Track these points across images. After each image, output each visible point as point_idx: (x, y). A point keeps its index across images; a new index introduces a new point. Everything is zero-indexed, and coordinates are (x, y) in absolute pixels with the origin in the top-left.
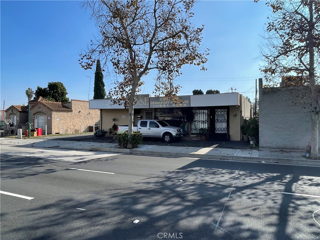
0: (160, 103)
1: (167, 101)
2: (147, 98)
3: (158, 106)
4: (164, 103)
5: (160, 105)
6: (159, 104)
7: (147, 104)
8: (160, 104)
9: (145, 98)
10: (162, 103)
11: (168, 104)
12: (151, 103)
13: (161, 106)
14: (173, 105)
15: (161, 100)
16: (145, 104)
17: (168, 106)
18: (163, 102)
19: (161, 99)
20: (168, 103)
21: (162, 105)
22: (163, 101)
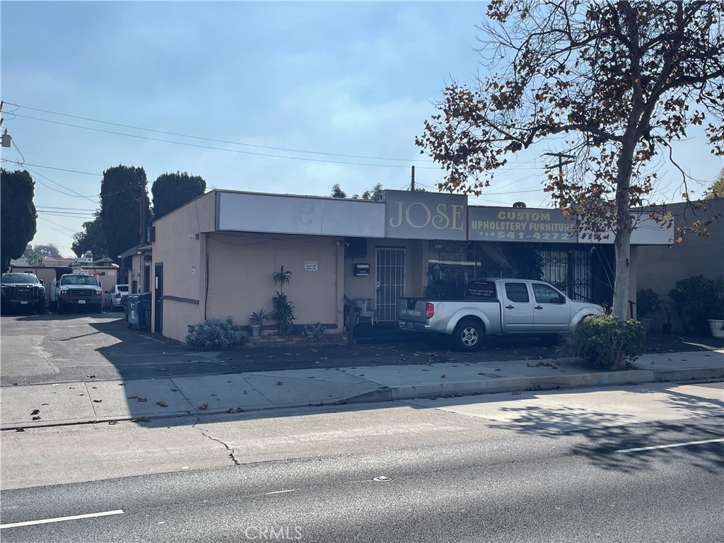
0: (499, 226)
1: (521, 221)
2: (462, 207)
3: (493, 234)
4: (512, 226)
5: (499, 233)
6: (496, 231)
7: (461, 228)
8: (497, 228)
9: (455, 207)
10: (505, 226)
11: (522, 231)
12: (474, 225)
13: (501, 237)
14: (534, 236)
15: (502, 216)
16: (454, 227)
17: (521, 237)
18: (507, 223)
19: (500, 213)
20: (521, 227)
21: (506, 231)
22: (507, 220)
